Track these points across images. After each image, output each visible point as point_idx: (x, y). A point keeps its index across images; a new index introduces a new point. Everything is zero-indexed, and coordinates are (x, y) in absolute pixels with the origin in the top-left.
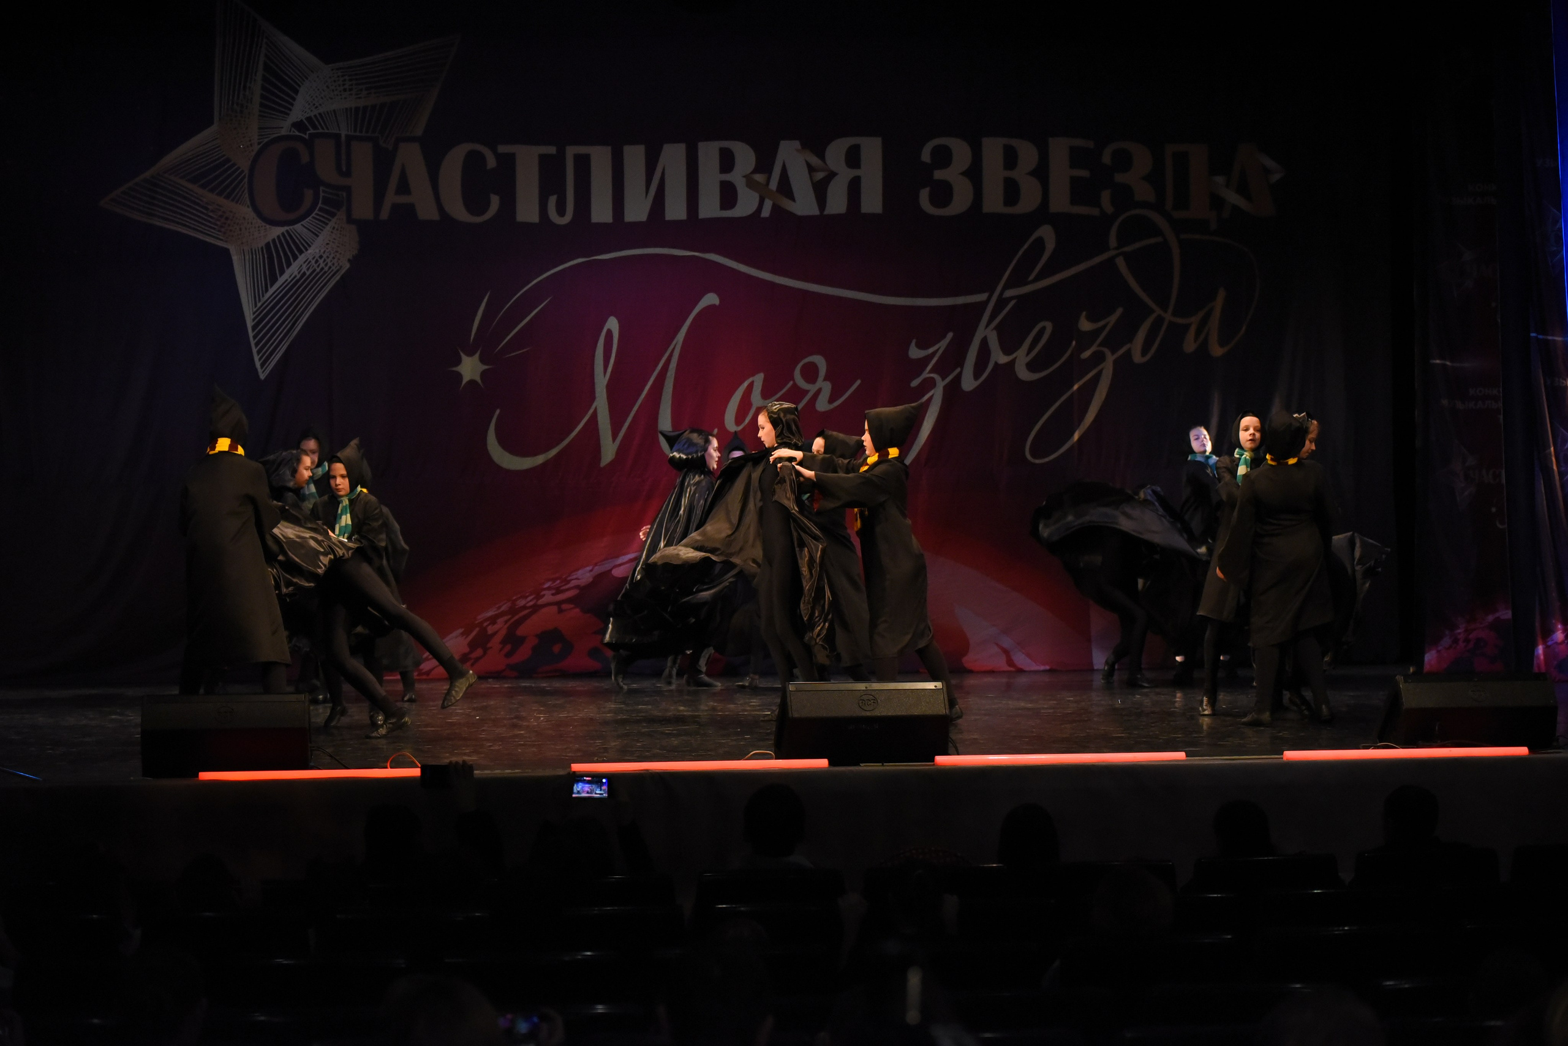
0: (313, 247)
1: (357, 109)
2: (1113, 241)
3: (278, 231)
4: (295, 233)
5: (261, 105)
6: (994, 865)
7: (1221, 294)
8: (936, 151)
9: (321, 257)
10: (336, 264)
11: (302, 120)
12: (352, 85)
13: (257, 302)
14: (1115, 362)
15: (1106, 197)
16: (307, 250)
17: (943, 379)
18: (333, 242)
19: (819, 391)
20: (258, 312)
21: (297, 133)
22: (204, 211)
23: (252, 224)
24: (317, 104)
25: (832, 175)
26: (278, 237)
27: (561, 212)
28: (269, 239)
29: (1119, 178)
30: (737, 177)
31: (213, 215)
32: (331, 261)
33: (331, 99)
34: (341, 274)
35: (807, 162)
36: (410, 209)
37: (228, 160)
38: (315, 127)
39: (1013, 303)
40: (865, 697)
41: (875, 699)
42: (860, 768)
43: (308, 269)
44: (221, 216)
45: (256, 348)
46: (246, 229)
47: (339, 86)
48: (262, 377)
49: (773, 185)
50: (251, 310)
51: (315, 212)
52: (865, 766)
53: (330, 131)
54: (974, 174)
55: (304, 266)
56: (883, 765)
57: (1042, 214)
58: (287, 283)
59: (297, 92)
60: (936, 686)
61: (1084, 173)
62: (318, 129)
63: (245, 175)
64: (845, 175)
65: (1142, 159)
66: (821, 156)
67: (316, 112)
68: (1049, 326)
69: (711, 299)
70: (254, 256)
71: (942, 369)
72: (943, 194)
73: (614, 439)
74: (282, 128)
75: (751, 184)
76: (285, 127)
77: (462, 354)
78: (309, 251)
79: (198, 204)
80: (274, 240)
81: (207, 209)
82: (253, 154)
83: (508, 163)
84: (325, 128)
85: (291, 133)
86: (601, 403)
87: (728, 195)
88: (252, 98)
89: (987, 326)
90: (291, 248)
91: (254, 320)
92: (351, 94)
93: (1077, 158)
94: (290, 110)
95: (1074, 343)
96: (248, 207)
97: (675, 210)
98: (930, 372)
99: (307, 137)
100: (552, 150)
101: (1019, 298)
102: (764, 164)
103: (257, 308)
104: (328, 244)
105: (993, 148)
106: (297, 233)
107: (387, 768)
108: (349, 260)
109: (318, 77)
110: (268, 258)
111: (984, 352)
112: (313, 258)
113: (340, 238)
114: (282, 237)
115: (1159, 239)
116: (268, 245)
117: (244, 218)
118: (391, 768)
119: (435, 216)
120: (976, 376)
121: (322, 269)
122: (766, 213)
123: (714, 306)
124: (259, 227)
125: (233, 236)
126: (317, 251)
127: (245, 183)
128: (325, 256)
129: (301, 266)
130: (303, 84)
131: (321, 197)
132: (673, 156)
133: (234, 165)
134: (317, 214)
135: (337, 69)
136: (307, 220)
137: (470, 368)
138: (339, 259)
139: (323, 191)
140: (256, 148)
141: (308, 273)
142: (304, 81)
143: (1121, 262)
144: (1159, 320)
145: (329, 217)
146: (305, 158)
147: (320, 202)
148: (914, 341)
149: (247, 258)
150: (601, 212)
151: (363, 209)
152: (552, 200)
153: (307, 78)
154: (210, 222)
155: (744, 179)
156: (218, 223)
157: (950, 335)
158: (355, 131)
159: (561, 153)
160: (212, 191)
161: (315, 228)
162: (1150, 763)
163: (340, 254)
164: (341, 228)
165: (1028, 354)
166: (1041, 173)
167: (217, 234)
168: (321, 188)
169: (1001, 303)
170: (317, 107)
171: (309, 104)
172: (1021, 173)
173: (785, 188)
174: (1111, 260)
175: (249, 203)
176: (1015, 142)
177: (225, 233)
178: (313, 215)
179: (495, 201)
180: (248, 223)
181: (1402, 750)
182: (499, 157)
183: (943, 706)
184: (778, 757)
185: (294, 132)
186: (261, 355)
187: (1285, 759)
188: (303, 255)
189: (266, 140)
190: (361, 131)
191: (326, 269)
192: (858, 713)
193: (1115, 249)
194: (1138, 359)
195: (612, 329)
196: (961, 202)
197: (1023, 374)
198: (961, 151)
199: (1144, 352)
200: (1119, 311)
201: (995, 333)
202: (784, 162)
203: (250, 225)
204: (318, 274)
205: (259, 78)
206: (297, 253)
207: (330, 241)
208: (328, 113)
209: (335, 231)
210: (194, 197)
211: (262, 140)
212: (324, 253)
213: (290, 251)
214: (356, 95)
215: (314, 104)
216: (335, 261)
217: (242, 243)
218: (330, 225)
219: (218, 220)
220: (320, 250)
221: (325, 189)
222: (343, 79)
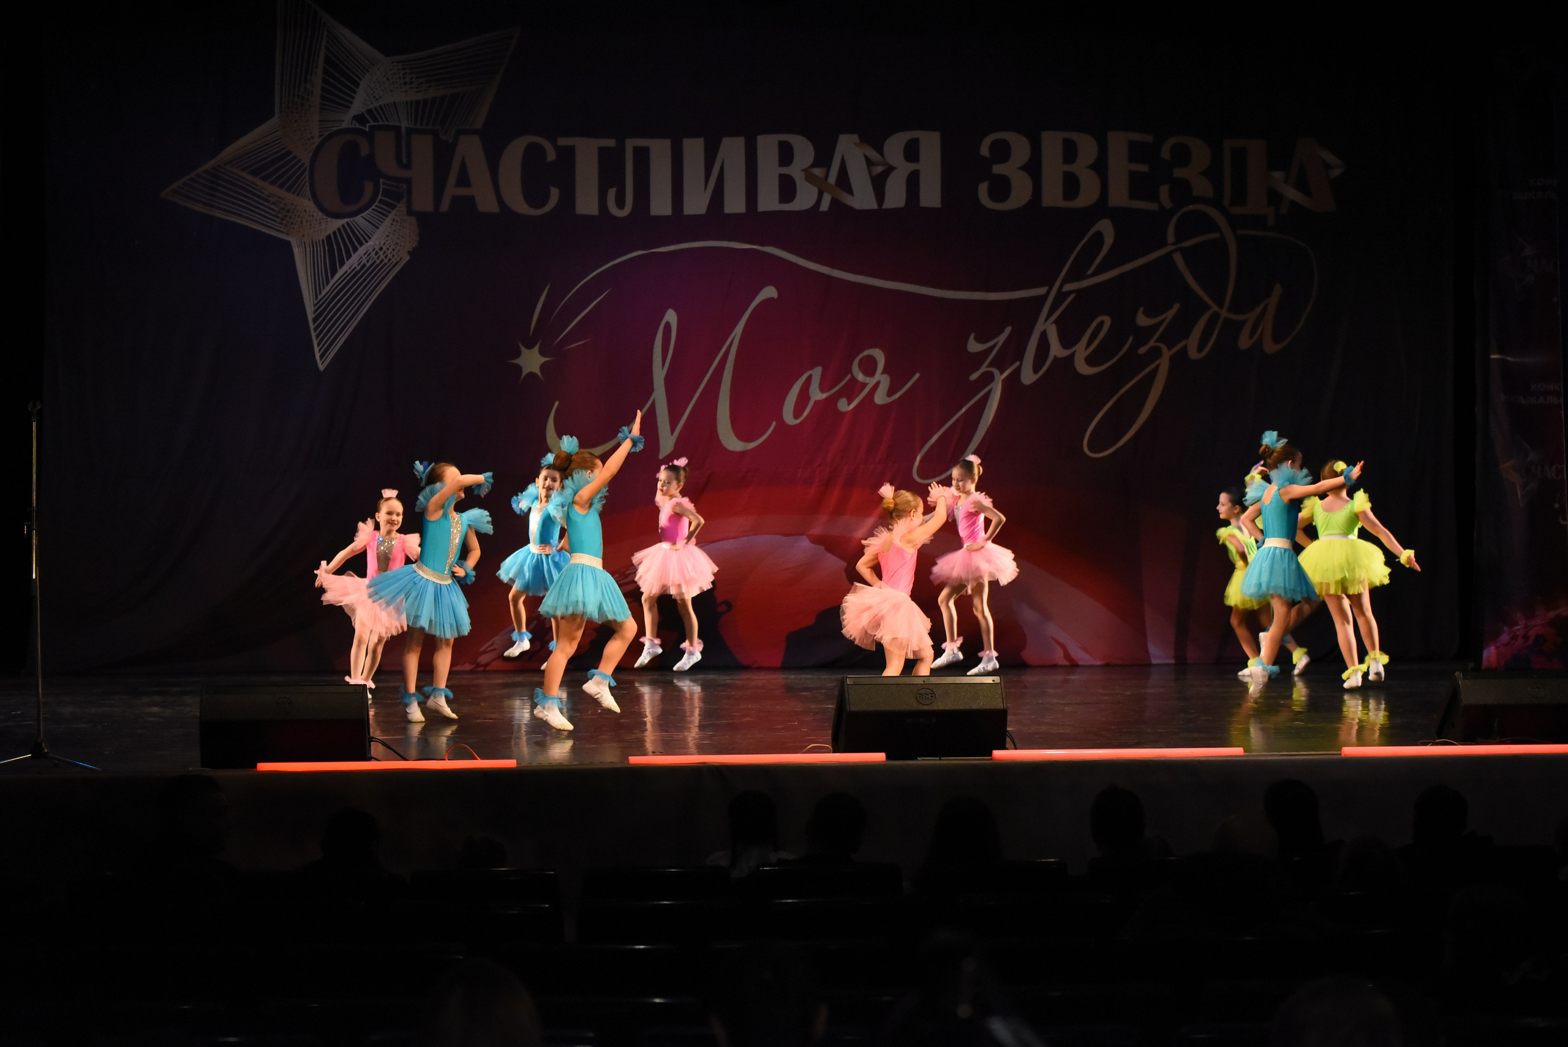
0: (374, 238)
1: (417, 102)
2: (1171, 237)
3: (338, 223)
4: (358, 228)
5: (323, 98)
6: (1053, 860)
7: (1278, 290)
8: (994, 145)
9: (381, 249)
10: (396, 256)
12: (412, 78)
13: (318, 292)
14: (1172, 358)
15: (1164, 191)
16: (367, 242)
18: (393, 234)
19: (878, 384)
20: (317, 306)
21: (358, 126)
22: (266, 204)
23: (313, 216)
24: (378, 97)
25: (890, 169)
26: (339, 229)
27: (621, 204)
28: (330, 231)
29: (1178, 173)
30: (795, 171)
31: (275, 208)
32: (391, 253)
33: (391, 91)
34: (401, 266)
35: (865, 155)
36: (471, 200)
37: (289, 153)
38: (376, 120)
39: (1072, 296)
40: (922, 691)
41: (933, 693)
42: (919, 762)
43: (368, 261)
44: (283, 209)
45: (316, 338)
46: (307, 222)
47: (400, 78)
48: (321, 367)
49: (832, 179)
50: (312, 302)
51: (374, 205)
52: (922, 760)
53: (390, 124)
54: (1033, 168)
55: (364, 258)
56: (940, 759)
57: (1101, 209)
58: (346, 274)
59: (357, 85)
60: (993, 681)
61: (1143, 168)
62: (379, 122)
63: (306, 168)
64: (903, 169)
65: (1200, 153)
66: (880, 150)
67: (376, 104)
68: (1107, 320)
69: (769, 292)
70: (315, 248)
71: (1000, 363)
72: (1001, 188)
73: (672, 431)
74: (343, 121)
75: (810, 178)
76: (346, 120)
77: (523, 349)
78: (369, 244)
79: (260, 197)
80: (334, 233)
81: (268, 201)
82: (314, 146)
83: (567, 155)
84: (384, 119)
85: (353, 126)
86: (659, 395)
87: (787, 189)
88: (312, 91)
89: (1046, 319)
90: (352, 240)
91: (315, 312)
92: (412, 88)
93: (1136, 152)
94: (351, 103)
95: (1131, 339)
96: (309, 199)
97: (735, 203)
98: (987, 367)
99: (367, 129)
100: (611, 143)
101: (1078, 291)
102: (823, 158)
103: (318, 300)
104: (388, 236)
105: (1052, 142)
106: (358, 225)
107: (444, 760)
108: (409, 252)
109: (378, 69)
110: (328, 251)
111: (1043, 347)
112: (373, 250)
113: (400, 230)
114: (341, 229)
115: (1216, 235)
116: (329, 237)
117: (305, 211)
118: (449, 760)
119: (495, 208)
120: (1036, 370)
121: (382, 261)
122: (825, 206)
123: (773, 298)
124: (320, 219)
125: (294, 229)
126: (378, 244)
127: (306, 176)
128: (385, 248)
129: (361, 257)
130: (364, 77)
131: (381, 189)
132: (732, 150)
133: (295, 157)
134: (376, 206)
135: (397, 62)
136: (367, 212)
137: (530, 361)
138: (399, 251)
139: (384, 184)
140: (317, 140)
141: (368, 265)
142: (366, 75)
143: (1178, 258)
144: (1215, 317)
145: (390, 210)
146: (365, 150)
147: (380, 195)
148: (972, 336)
149: (308, 249)
150: (661, 205)
151: (423, 201)
152: (612, 194)
153: (368, 71)
154: (271, 214)
155: (803, 173)
156: (280, 215)
157: (1008, 330)
158: (416, 124)
159: (621, 148)
160: (273, 183)
161: (377, 221)
163: (400, 246)
164: (401, 220)
165: (1087, 348)
166: (1100, 167)
167: (280, 227)
168: (381, 180)
169: (1061, 297)
170: (377, 100)
171: (370, 97)
172: (1081, 168)
173: (844, 182)
174: (1169, 255)
175: (310, 196)
176: (1074, 136)
177: (286, 226)
178: (373, 207)
179: (555, 194)
180: (309, 216)
181: (1460, 746)
182: (559, 150)
183: (1001, 700)
184: (836, 750)
185: (355, 125)
186: (320, 347)
187: (1343, 755)
188: (363, 247)
189: (328, 132)
190: (421, 124)
191: (386, 261)
192: (914, 705)
193: (1172, 244)
194: (1194, 354)
195: (671, 321)
196: (1020, 194)
197: (1083, 369)
198: (1020, 148)
199: (1200, 349)
200: (1176, 307)
201: (1054, 325)
202: (843, 157)
203: (311, 218)
204: (378, 266)
205: (320, 71)
206: (356, 244)
207: (390, 233)
208: (388, 105)
209: (395, 223)
210: (256, 189)
211: (323, 133)
212: (384, 245)
213: (350, 244)
214: (416, 88)
215: (374, 97)
216: (394, 253)
217: (303, 236)
218: (389, 218)
219: (279, 212)
220: (380, 243)
221: (385, 181)
222: (403, 72)
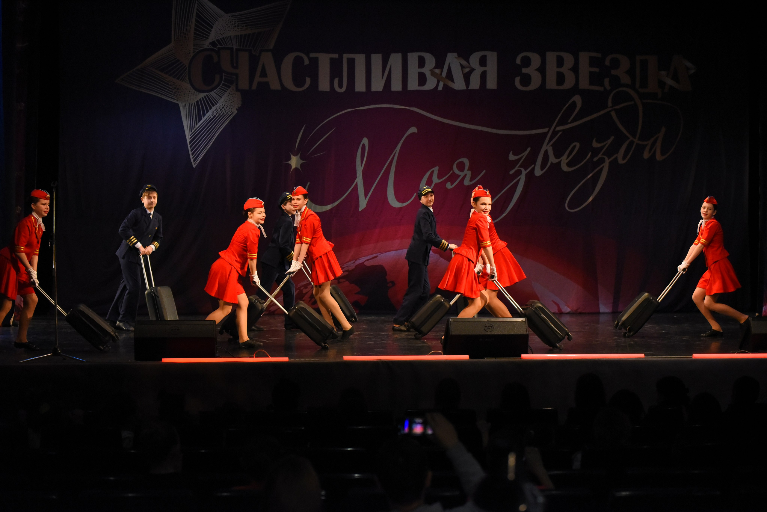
0: (219, 103)
1: (241, 36)
2: (610, 103)
3: (202, 95)
4: (211, 97)
5: (195, 33)
6: (550, 408)
7: (663, 130)
8: (523, 59)
9: (223, 108)
10: (230, 111)
11: (214, 41)
12: (239, 24)
13: (192, 129)
14: (610, 163)
15: (607, 81)
16: (216, 104)
17: (525, 170)
18: (229, 101)
19: (465, 175)
21: (212, 47)
22: (167, 86)
24: (222, 33)
25: (473, 70)
26: (203, 98)
27: (341, 86)
28: (198, 99)
29: (613, 72)
30: (426, 70)
31: (171, 88)
32: (228, 110)
33: (229, 30)
34: (233, 116)
35: (460, 64)
36: (267, 84)
37: (178, 60)
38: (221, 45)
39: (560, 133)
40: (487, 325)
41: (492, 326)
42: (485, 360)
43: (217, 114)
44: (175, 88)
45: (191, 152)
46: (187, 94)
47: (233, 24)
48: (194, 166)
49: (444, 74)
50: (189, 135)
52: (487, 359)
53: (228, 46)
54: (542, 70)
55: (215, 112)
56: (496, 359)
57: (575, 90)
58: (206, 120)
59: (212, 27)
60: (522, 320)
61: (596, 70)
62: (223, 45)
63: (187, 68)
64: (479, 70)
65: (625, 62)
66: (468, 62)
67: (221, 37)
68: (578, 145)
69: (413, 130)
70: (191, 108)
71: (525, 165)
72: (526, 80)
73: (366, 197)
74: (205, 45)
75: (433, 74)
76: (206, 44)
77: (291, 155)
78: (217, 105)
79: (164, 82)
80: (200, 100)
81: (168, 84)
82: (191, 57)
83: (315, 62)
84: (225, 44)
85: (210, 48)
86: (359, 180)
87: (422, 79)
88: (190, 30)
89: (547, 145)
90: (209, 103)
91: (191, 139)
92: (238, 29)
93: (593, 62)
94: (209, 36)
95: (590, 153)
96: (188, 83)
97: (396, 86)
98: (520, 166)
99: (217, 49)
100: (336, 56)
101: (564, 131)
102: (440, 64)
103: (192, 134)
104: (226, 101)
105: (551, 57)
106: (212, 97)
107: (253, 357)
108: (237, 109)
109: (222, 20)
110: (197, 108)
111: (546, 157)
112: (219, 109)
113: (232, 98)
114: (204, 98)
115: (633, 103)
116: (197, 102)
117: (186, 89)
118: (255, 357)
119: (279, 87)
120: (542, 169)
121: (224, 113)
122: (440, 88)
123: (414, 133)
124: (193, 93)
125: (180, 98)
126: (221, 105)
127: (186, 72)
128: (225, 107)
129: (214, 112)
130: (215, 23)
131: (223, 78)
132: (395, 59)
133: (181, 62)
134: (221, 87)
135: (232, 16)
136: (217, 89)
137: (294, 162)
138: (232, 109)
140: (192, 55)
141: (217, 116)
142: (216, 22)
143: (613, 114)
144: (632, 143)
145: (227, 88)
146: (215, 59)
147: (223, 81)
148: (512, 151)
149: (187, 108)
150: (360, 86)
151: (244, 84)
152: (336, 81)
153: (217, 21)
154: (169, 90)
155: (430, 71)
156: (174, 91)
157: (529, 149)
158: (240, 47)
159: (341, 58)
160: (170, 75)
161: (221, 94)
162: (626, 359)
163: (233, 106)
164: (233, 93)
165: (567, 158)
166: (575, 69)
167: (173, 97)
168: (224, 74)
169: (555, 133)
170: (221, 35)
171: (218, 33)
172: (566, 69)
173: (450, 76)
174: (609, 113)
175: (188, 81)
176: (562, 54)
177: (177, 96)
178: (219, 87)
179: (308, 81)
181: (750, 354)
182: (311, 59)
183: (525, 330)
184: (444, 355)
185: (210, 47)
186: (194, 155)
187: (693, 358)
188: (214, 107)
189: (197, 50)
190: (243, 47)
191: (225, 113)
192: (484, 333)
193: (611, 107)
194: (621, 161)
195: (365, 143)
196: (535, 83)
197: (565, 168)
198: (535, 59)
199: (624, 158)
200: (612, 138)
201: (551, 148)
202: (449, 64)
203: (189, 92)
204: (221, 116)
205: (194, 21)
206: (211, 106)
207: (227, 100)
208: (227, 37)
209: (230, 95)
210: (162, 78)
211: (194, 51)
212: (224, 106)
213: (208, 105)
214: (241, 29)
215: (220, 33)
216: (230, 110)
217: (185, 101)
218: (227, 92)
219: (174, 90)
220: (223, 104)
221: (225, 75)
222: (234, 21)
